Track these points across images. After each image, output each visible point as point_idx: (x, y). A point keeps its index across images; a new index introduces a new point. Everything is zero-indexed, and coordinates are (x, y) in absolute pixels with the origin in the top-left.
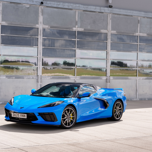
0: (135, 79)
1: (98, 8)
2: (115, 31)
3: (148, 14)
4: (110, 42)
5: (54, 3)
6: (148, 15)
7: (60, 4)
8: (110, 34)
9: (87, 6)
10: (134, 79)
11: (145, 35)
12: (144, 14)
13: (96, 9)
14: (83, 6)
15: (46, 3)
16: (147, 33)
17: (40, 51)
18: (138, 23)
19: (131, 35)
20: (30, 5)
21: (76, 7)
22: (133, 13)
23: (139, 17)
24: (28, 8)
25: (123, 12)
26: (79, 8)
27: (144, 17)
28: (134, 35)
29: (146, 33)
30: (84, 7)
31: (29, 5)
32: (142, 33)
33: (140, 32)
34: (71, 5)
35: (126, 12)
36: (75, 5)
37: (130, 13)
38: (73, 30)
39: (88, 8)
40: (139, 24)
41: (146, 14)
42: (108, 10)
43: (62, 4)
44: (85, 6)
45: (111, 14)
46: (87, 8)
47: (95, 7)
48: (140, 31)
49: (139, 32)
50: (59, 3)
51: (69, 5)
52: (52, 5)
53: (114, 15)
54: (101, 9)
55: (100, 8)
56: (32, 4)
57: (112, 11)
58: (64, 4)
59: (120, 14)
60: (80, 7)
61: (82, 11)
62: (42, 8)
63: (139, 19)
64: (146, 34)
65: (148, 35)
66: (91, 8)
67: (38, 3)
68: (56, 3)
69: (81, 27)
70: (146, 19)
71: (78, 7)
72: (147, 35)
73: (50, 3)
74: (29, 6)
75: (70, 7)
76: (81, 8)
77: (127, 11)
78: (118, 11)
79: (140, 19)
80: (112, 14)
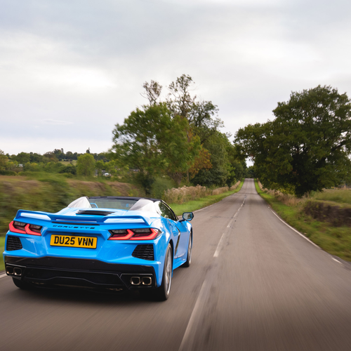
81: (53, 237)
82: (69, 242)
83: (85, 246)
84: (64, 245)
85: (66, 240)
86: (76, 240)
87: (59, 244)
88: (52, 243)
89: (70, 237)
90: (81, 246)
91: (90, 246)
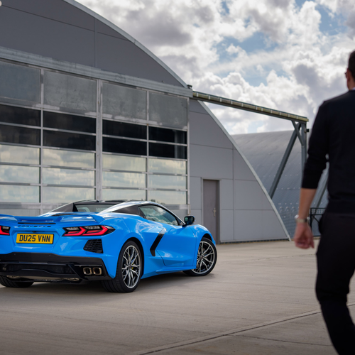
0: (36, 208)
3: (62, 63)
6: (63, 66)
10: (34, 208)
11: (56, 109)
12: (53, 64)
16: (61, 106)
18: (42, 81)
19: (26, 107)
22: (28, 58)
23: (42, 69)
25: (7, 53)
27: (54, 70)
28: (33, 108)
29: (58, 106)
32: (51, 105)
33: (45, 103)
35: (13, 54)
37: (22, 56)
40: (43, 85)
41: (57, 62)
48: (45, 99)
49: (42, 101)
63: (42, 73)
64: (58, 108)
65: (62, 109)
70: (57, 74)
72: (60, 110)
77: (15, 53)
79: (45, 74)
81: (18, 235)
82: (31, 239)
83: (44, 242)
84: (27, 242)
85: (29, 238)
86: (37, 237)
87: (23, 242)
88: (18, 241)
89: (32, 235)
90: (41, 242)
91: (48, 242)
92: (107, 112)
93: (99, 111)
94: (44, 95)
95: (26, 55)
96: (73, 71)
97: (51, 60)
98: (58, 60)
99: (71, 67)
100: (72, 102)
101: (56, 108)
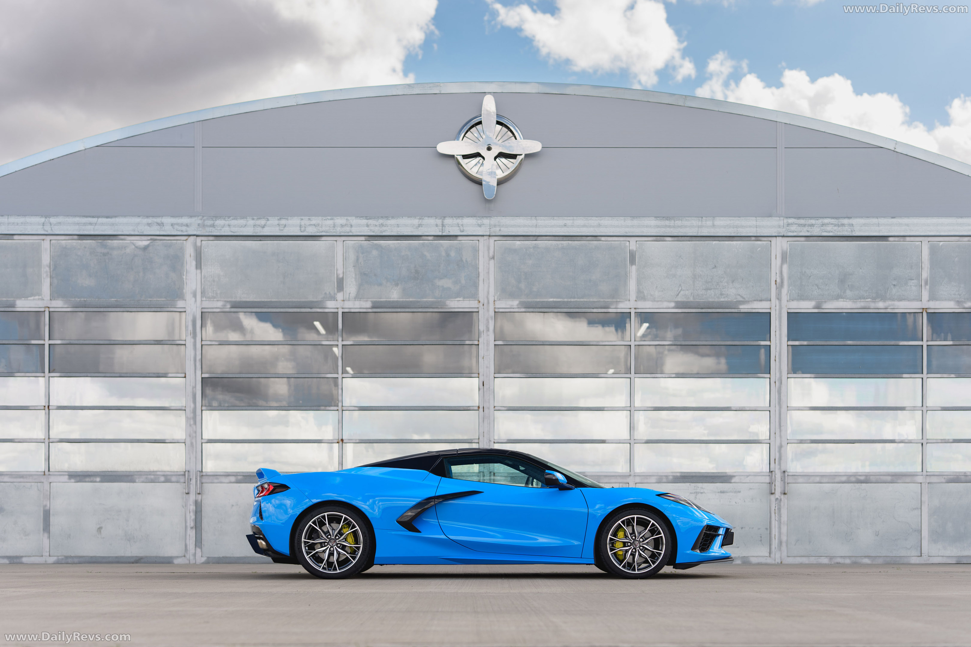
1: (432, 221)
2: (515, 303)
3: (679, 223)
4: (492, 343)
5: (242, 222)
6: (686, 227)
7: (268, 223)
8: (492, 313)
9: (381, 221)
11: (665, 307)
12: (658, 227)
13: (420, 225)
14: (364, 221)
15: (213, 226)
16: (679, 299)
17: (195, 387)
18: (633, 261)
19: (595, 310)
20: (151, 240)
21: (334, 226)
22: (599, 226)
23: (633, 241)
24: (145, 248)
25: (552, 226)
26: (347, 229)
27: (660, 237)
28: (610, 310)
29: (668, 301)
30: (368, 226)
31: (149, 238)
32: (654, 300)
33: (640, 298)
34: (313, 222)
35: (565, 225)
36: (330, 222)
37: (584, 226)
38: (327, 310)
39: (386, 225)
40: (634, 269)
41: (667, 223)
42: (480, 226)
43: (276, 222)
44: (371, 222)
45: (492, 239)
46: (382, 225)
47: (416, 221)
48: (639, 292)
49: (633, 297)
50: (263, 222)
51: (305, 221)
52: (233, 229)
53: (509, 243)
54: (443, 225)
55: (439, 222)
56: (158, 233)
57: (495, 226)
58: (283, 222)
59: (537, 237)
60: (351, 226)
61: (363, 238)
62: (199, 244)
64: (670, 305)
65: (680, 304)
66: (398, 226)
67: (180, 228)
68: (251, 222)
69: (358, 297)
70: (669, 243)
71: (342, 226)
72: (675, 308)
73: (227, 223)
74: (146, 243)
75: (311, 231)
76: (355, 231)
77: (569, 222)
78: (525, 226)
79: (639, 248)
80: (496, 238)
92: (802, 298)
93: (779, 298)
94: (639, 283)
95: (594, 221)
96: (705, 232)
97: (652, 222)
98: (668, 218)
99: (701, 227)
100: (707, 289)
101: (665, 304)
